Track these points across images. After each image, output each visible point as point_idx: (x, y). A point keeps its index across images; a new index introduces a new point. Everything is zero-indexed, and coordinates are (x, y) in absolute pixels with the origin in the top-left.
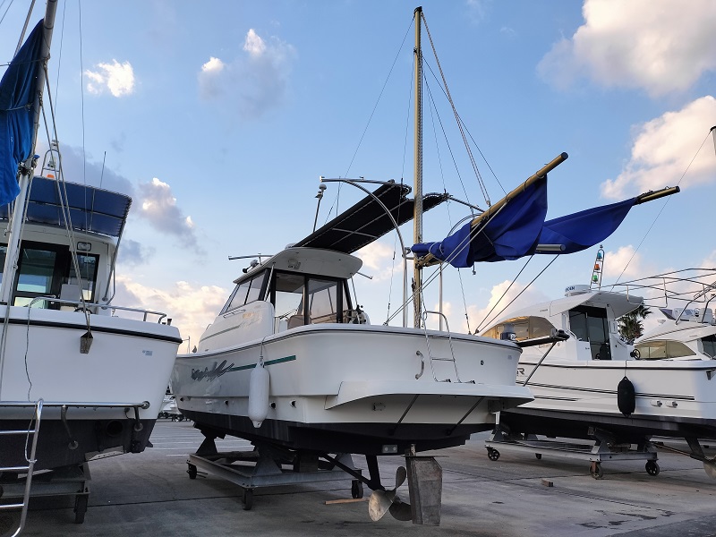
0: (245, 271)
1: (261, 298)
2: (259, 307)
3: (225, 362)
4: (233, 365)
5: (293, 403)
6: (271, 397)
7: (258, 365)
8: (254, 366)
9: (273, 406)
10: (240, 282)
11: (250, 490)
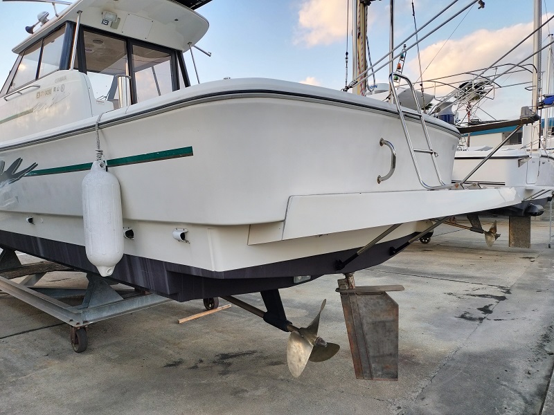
0: (29, 30)
1: (65, 65)
2: (64, 79)
3: (19, 161)
4: (35, 165)
5: (183, 236)
6: (126, 220)
7: (96, 165)
8: (87, 167)
9: (130, 234)
10: (23, 50)
11: (83, 328)
